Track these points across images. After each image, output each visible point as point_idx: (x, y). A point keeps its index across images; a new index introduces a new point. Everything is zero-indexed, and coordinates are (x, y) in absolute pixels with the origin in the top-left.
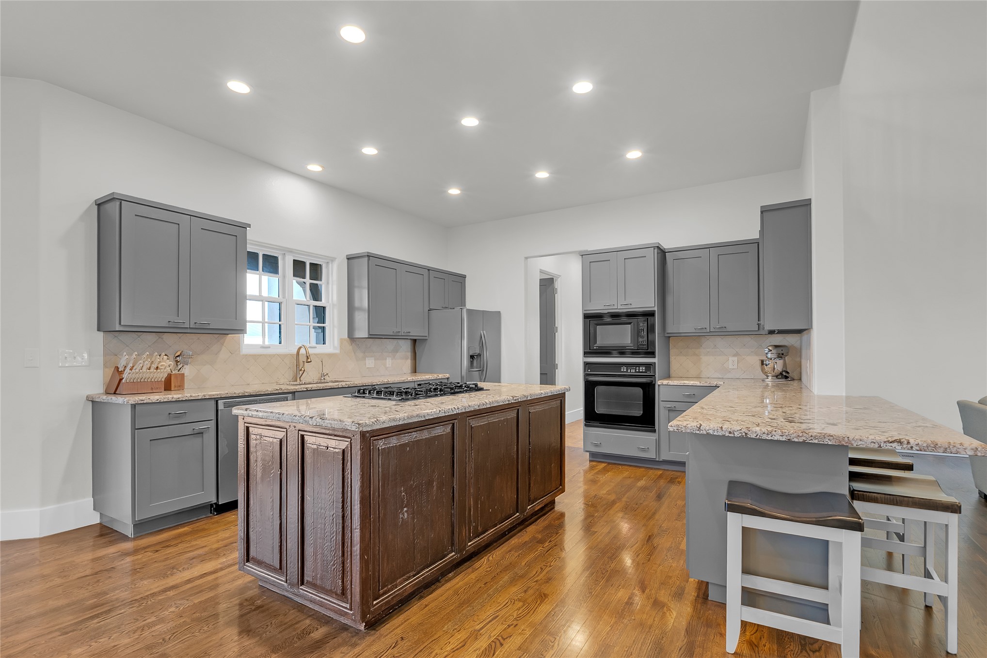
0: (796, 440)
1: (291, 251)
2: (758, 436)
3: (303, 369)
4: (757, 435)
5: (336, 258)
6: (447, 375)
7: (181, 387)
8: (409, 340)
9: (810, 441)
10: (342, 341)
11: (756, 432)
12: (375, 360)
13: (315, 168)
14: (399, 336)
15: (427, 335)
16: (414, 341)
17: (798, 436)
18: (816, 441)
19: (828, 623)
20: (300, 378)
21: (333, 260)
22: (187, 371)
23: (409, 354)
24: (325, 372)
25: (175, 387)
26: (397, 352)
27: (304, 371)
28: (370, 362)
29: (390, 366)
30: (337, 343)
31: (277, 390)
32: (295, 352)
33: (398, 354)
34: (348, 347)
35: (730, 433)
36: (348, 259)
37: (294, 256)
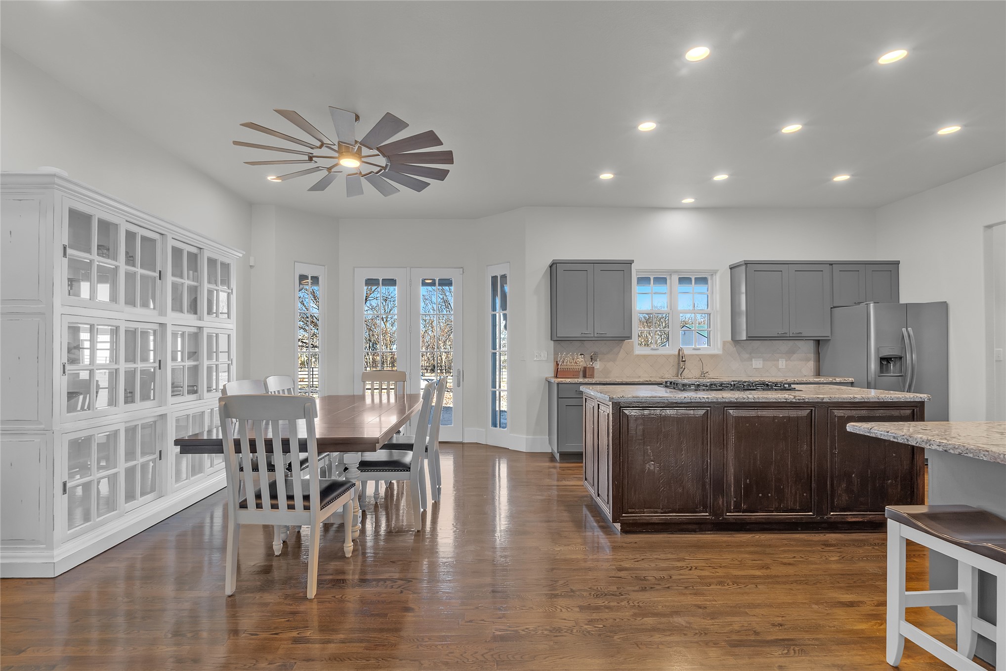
0: (951, 451)
1: (676, 272)
2: (918, 444)
3: (683, 367)
4: (917, 442)
5: (718, 270)
6: (850, 379)
7: (592, 376)
8: (812, 341)
9: (966, 455)
10: (724, 343)
11: (916, 439)
12: (763, 361)
13: (689, 201)
14: (787, 337)
15: (829, 335)
16: (818, 342)
17: (955, 448)
18: (971, 455)
19: (957, 651)
20: (681, 374)
21: (715, 272)
22: (597, 365)
23: (812, 356)
24: (705, 370)
25: (589, 375)
26: (794, 353)
27: (685, 368)
28: (757, 363)
29: (784, 367)
30: (720, 345)
31: (647, 381)
32: (677, 353)
33: (795, 355)
34: (732, 348)
35: (894, 437)
36: (731, 269)
37: (678, 275)
